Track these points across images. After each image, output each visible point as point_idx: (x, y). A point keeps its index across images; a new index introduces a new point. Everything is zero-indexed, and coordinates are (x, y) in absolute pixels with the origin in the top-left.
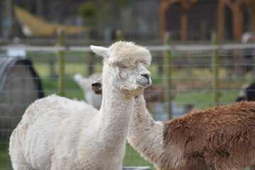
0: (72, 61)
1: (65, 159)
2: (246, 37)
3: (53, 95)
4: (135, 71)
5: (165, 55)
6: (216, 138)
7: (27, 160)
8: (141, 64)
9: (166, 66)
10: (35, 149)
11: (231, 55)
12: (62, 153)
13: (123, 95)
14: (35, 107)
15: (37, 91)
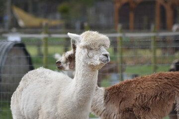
0: (53, 45)
1: (48, 113)
2: (175, 27)
3: (41, 68)
4: (99, 52)
5: (118, 40)
6: (140, 98)
7: (22, 113)
8: (102, 47)
9: (119, 47)
10: (28, 106)
11: (164, 40)
12: (46, 109)
13: (90, 69)
14: (28, 76)
15: (28, 65)
